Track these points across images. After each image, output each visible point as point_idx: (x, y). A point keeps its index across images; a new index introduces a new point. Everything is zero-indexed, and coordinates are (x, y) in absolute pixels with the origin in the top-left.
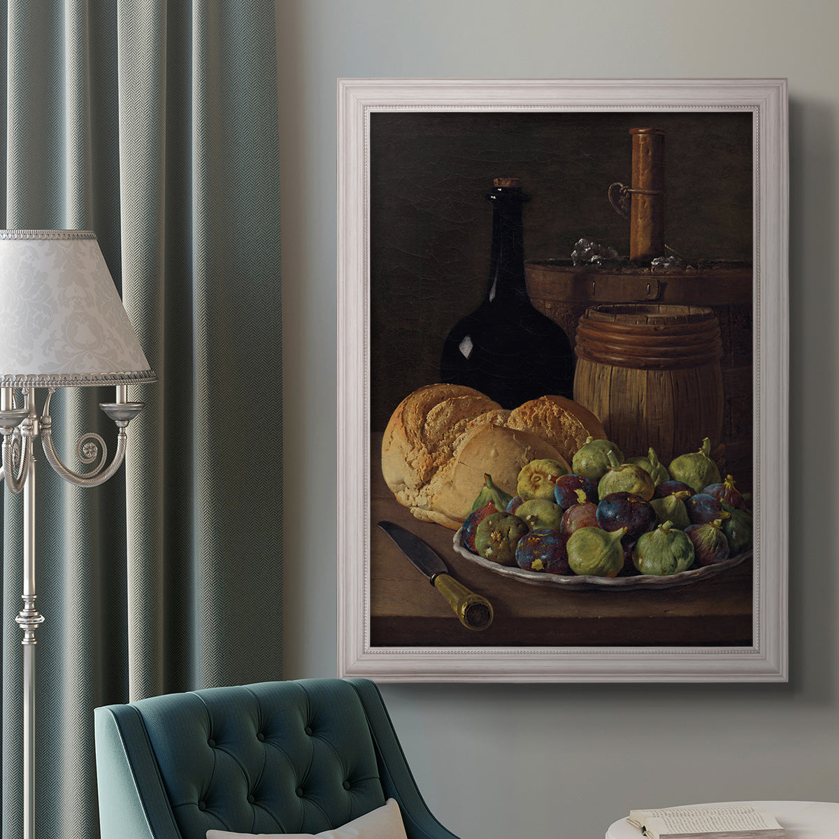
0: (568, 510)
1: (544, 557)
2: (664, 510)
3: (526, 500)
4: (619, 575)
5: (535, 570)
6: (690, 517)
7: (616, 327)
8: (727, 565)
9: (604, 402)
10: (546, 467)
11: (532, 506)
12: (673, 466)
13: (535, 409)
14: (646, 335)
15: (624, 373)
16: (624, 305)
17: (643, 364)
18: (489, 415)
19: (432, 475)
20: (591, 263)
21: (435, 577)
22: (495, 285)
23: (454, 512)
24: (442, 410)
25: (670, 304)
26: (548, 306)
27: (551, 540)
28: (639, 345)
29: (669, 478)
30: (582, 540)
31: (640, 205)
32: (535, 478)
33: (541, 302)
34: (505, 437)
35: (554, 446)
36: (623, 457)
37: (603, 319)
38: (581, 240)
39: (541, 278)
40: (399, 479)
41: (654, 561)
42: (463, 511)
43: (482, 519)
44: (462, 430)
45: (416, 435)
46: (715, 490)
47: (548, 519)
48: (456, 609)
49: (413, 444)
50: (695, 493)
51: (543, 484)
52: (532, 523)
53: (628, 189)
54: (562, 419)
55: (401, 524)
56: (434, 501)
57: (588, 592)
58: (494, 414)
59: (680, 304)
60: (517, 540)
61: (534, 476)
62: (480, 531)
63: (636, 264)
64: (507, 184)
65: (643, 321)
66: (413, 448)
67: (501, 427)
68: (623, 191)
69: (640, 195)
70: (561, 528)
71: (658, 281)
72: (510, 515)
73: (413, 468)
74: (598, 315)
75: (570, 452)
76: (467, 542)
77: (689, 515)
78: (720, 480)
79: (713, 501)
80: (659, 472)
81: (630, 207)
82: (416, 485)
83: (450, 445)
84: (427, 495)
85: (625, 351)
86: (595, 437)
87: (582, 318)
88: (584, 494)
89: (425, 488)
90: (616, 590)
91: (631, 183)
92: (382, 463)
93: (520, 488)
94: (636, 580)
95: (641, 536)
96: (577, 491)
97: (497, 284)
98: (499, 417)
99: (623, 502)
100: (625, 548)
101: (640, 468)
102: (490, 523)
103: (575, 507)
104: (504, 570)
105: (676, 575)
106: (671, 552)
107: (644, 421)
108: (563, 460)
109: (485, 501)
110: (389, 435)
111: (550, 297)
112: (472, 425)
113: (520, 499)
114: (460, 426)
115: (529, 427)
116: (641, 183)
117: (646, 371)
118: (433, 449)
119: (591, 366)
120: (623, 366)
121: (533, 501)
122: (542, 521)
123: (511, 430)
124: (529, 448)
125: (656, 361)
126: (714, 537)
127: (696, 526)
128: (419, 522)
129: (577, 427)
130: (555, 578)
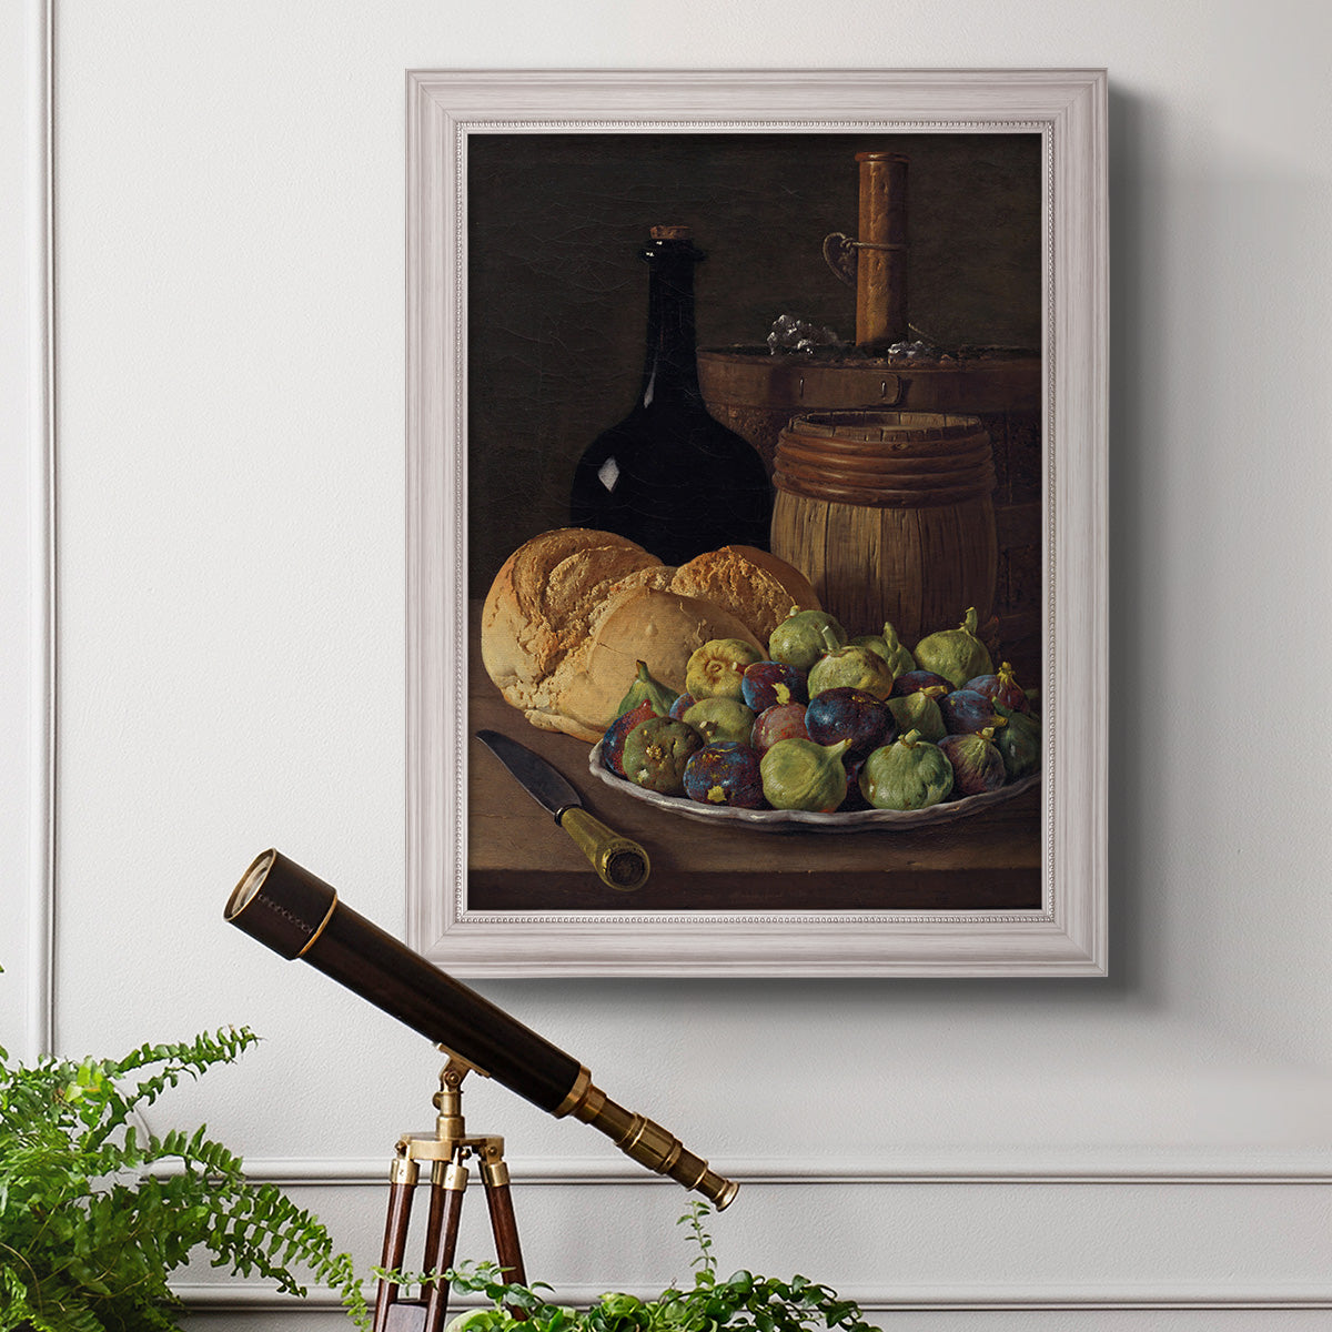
0: (763, 714)
1: (726, 783)
2: (907, 715)
3: (699, 700)
4: (840, 809)
5: (713, 803)
6: (947, 724)
7: (838, 445)
8: (1003, 794)
9: (816, 556)
10: (729, 650)
11: (708, 709)
12: (922, 649)
13: (712, 565)
14: (881, 456)
15: (848, 513)
16: (847, 413)
17: (876, 500)
18: (644, 575)
19: (558, 663)
20: (797, 351)
21: (562, 813)
22: (652, 382)
23: (589, 717)
24: (573, 566)
25: (915, 411)
26: (733, 414)
27: (737, 758)
28: (870, 471)
29: (915, 668)
30: (784, 758)
31: (871, 265)
32: (713, 667)
33: (723, 408)
34: (668, 606)
35: (741, 620)
36: (846, 636)
37: (814, 432)
38: (782, 317)
39: (723, 372)
40: (507, 668)
41: (892, 787)
42: (604, 716)
43: (633, 728)
44: (603, 596)
45: (533, 603)
46: (984, 684)
47: (733, 727)
48: (593, 860)
49: (528, 616)
50: (954, 689)
51: (725, 676)
52: (709, 733)
53: (852, 242)
54: (753, 580)
55: (512, 735)
56: (560, 700)
57: (792, 834)
58: (652, 572)
59: (930, 411)
60: (685, 758)
61: (710, 664)
62: (630, 746)
63: (865, 352)
64: (671, 235)
65: (876, 436)
66: (530, 623)
67: (662, 591)
68: (845, 245)
69: (871, 251)
70: (752, 740)
71: (899, 378)
72: (675, 720)
73: (529, 653)
74: (808, 428)
75: (765, 630)
76: (610, 761)
77: (944, 722)
78: (991, 669)
79: (981, 700)
80: (898, 658)
81: (856, 269)
82: (534, 678)
83: (584, 618)
84: (550, 692)
85: (848, 480)
86: (804, 606)
87: (783, 431)
88: (787, 690)
89: (547, 681)
90: (835, 831)
91: (858, 235)
92: (483, 644)
93: (691, 681)
94: (866, 817)
95: (872, 752)
96: (776, 686)
97: (655, 380)
98: (659, 577)
99: (845, 703)
100: (848, 770)
101: (872, 653)
102: (646, 732)
103: (773, 710)
104: (665, 802)
105: (927, 810)
106: (918, 775)
107: (878, 582)
108: (755, 639)
109: (637, 700)
110: (493, 603)
111: (736, 401)
112: (618, 588)
113: (691, 698)
114: (600, 590)
115: (704, 591)
116: (872, 233)
117: (880, 510)
118: (559, 624)
119: (798, 501)
120: (845, 503)
121: (710, 700)
122: (723, 731)
123: (676, 596)
124: (704, 622)
125: (895, 495)
126: (983, 753)
127: (956, 737)
128: (539, 731)
129: (776, 592)
130: (743, 813)
